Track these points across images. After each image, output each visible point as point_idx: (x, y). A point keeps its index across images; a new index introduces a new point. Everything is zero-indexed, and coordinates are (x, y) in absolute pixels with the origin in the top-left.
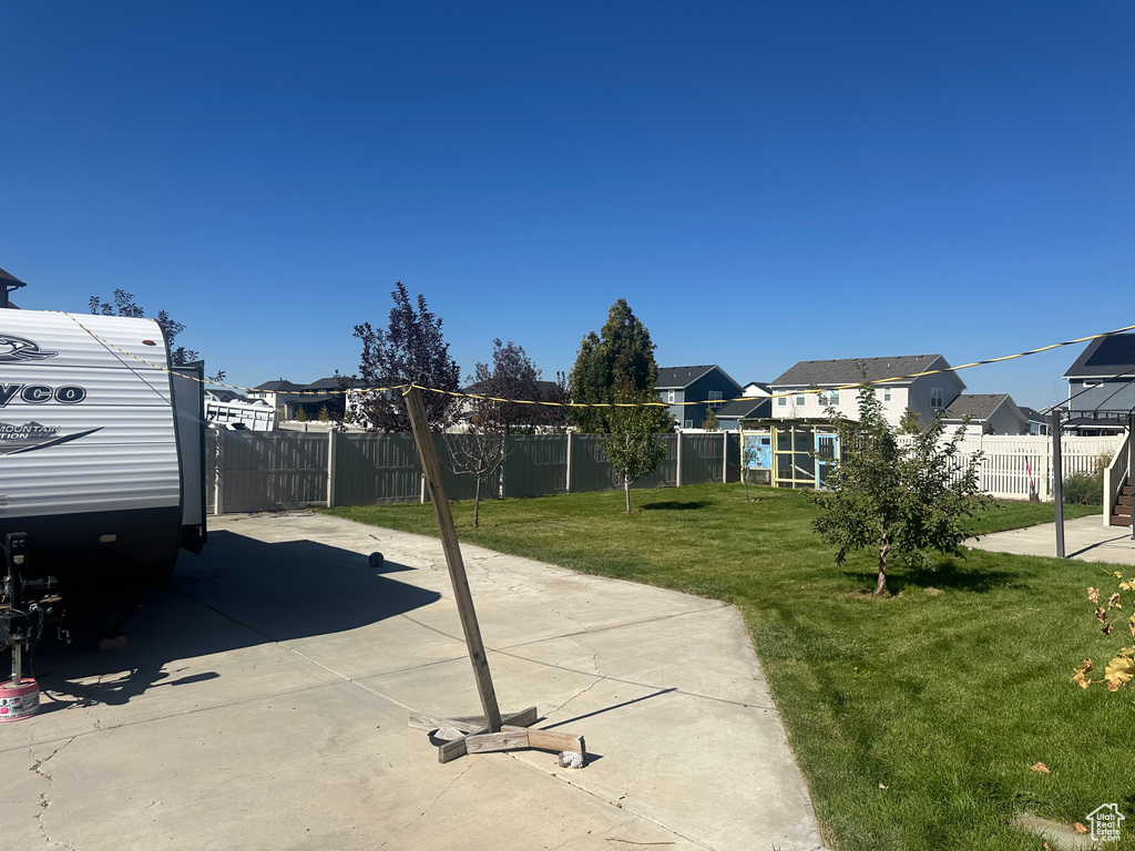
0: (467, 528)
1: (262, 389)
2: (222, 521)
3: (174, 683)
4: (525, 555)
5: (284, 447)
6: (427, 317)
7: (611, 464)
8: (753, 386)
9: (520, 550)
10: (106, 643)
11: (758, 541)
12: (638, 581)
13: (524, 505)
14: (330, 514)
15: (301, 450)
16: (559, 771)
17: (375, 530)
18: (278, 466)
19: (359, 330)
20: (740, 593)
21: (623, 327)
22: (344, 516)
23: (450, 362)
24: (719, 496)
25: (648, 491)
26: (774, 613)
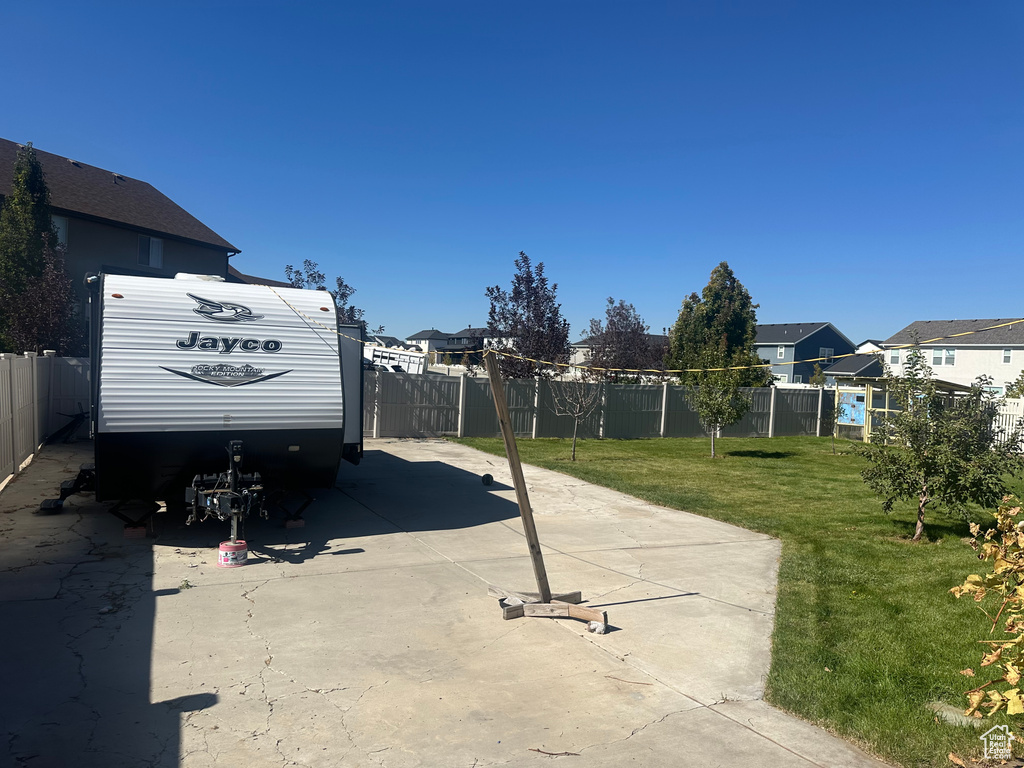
0: (566, 461)
1: (418, 337)
2: (378, 443)
3: (334, 553)
4: (607, 486)
5: (426, 387)
6: (543, 281)
7: (699, 414)
8: (869, 344)
9: (604, 482)
10: (291, 524)
11: (825, 489)
12: (699, 513)
13: (620, 445)
14: (459, 442)
15: (439, 390)
16: (588, 634)
17: (491, 457)
18: (421, 402)
19: (491, 291)
20: (788, 529)
21: (724, 288)
22: (469, 445)
23: (561, 319)
24: (806, 448)
25: (739, 440)
26: (810, 547)
